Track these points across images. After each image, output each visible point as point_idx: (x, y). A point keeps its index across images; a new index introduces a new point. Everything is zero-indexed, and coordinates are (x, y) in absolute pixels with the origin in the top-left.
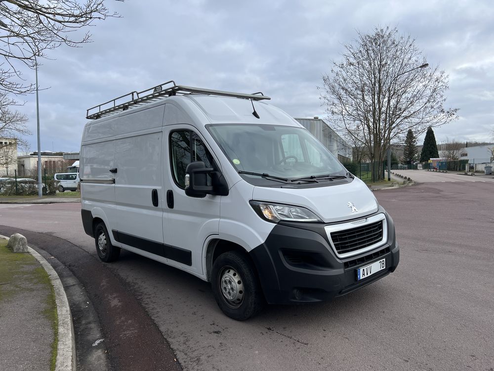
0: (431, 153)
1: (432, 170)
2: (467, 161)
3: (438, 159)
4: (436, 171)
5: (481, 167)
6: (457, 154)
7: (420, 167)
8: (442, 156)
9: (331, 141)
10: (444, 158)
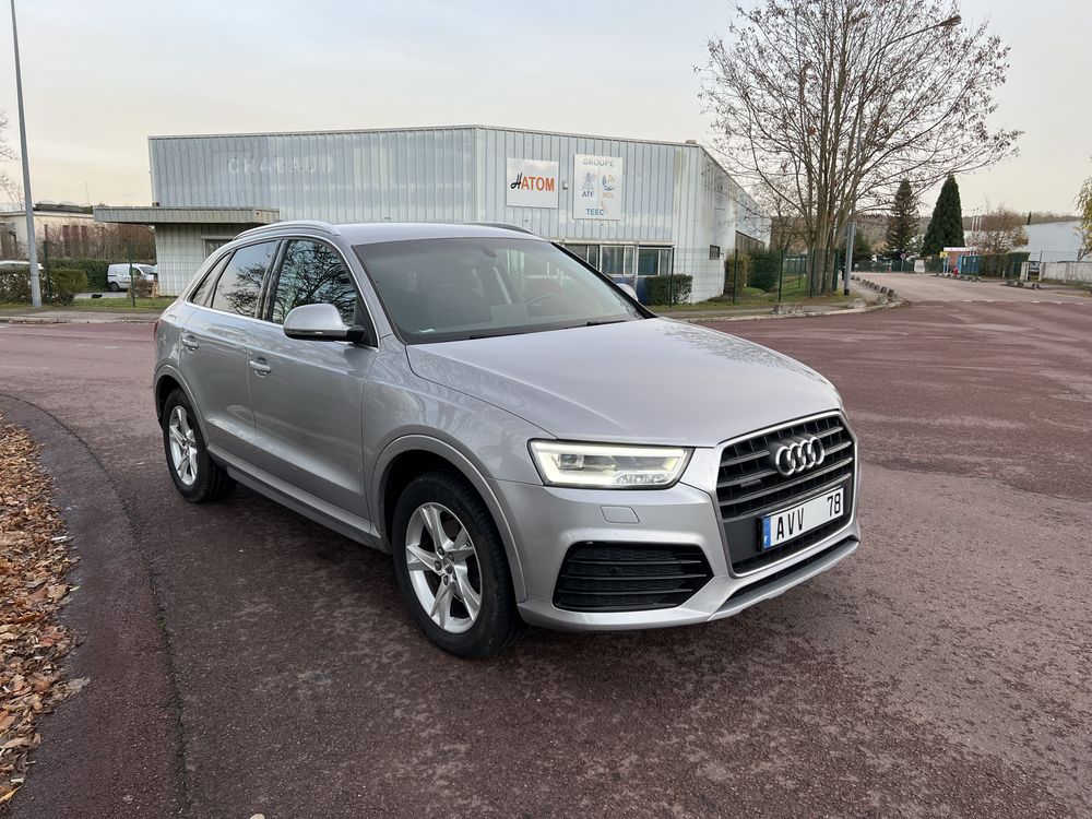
0: (947, 236)
1: (946, 274)
2: (1025, 256)
3: (962, 249)
4: (955, 278)
5: (1054, 272)
6: (1005, 240)
7: (920, 267)
8: (972, 242)
9: (720, 200)
10: (975, 248)
